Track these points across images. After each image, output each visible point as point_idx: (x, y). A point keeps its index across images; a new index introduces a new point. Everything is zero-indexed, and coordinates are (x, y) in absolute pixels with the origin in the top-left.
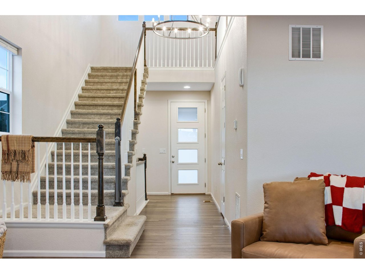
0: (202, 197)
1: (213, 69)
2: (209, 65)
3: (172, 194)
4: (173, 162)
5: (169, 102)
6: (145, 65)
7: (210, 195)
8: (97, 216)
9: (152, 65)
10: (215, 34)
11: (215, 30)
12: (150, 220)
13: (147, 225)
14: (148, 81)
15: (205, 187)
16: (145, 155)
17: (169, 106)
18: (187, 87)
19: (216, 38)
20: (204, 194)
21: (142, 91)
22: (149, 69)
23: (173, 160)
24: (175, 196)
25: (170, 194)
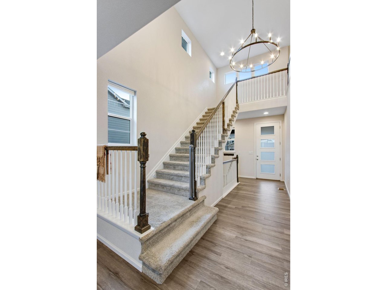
0: (278, 183)
1: (286, 97)
2: (282, 94)
3: (257, 178)
4: (257, 160)
5: (255, 124)
6: (237, 103)
7: (283, 182)
8: (138, 225)
9: (241, 102)
10: (287, 72)
11: (287, 69)
12: (229, 206)
13: (222, 212)
14: (238, 111)
15: (280, 176)
16: (237, 155)
17: (255, 127)
18: (266, 113)
19: (288, 74)
20: (279, 181)
21: (232, 117)
22: (239, 105)
23: (257, 158)
24: (259, 180)
25: (256, 178)
